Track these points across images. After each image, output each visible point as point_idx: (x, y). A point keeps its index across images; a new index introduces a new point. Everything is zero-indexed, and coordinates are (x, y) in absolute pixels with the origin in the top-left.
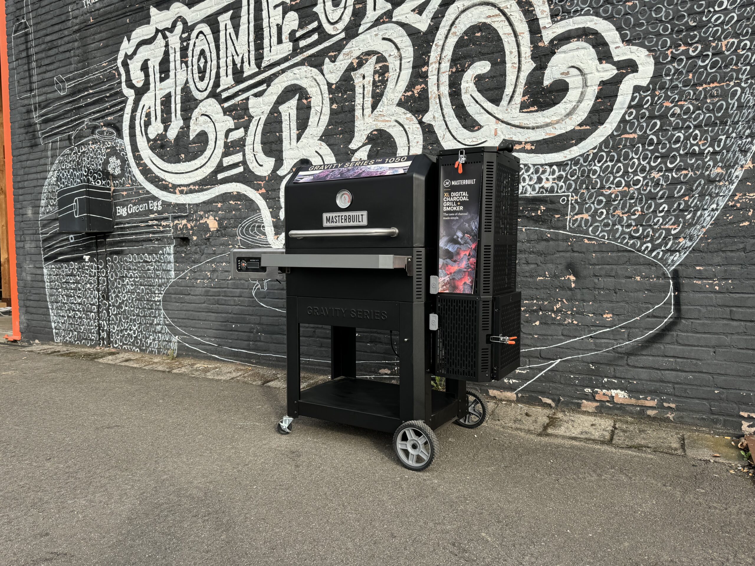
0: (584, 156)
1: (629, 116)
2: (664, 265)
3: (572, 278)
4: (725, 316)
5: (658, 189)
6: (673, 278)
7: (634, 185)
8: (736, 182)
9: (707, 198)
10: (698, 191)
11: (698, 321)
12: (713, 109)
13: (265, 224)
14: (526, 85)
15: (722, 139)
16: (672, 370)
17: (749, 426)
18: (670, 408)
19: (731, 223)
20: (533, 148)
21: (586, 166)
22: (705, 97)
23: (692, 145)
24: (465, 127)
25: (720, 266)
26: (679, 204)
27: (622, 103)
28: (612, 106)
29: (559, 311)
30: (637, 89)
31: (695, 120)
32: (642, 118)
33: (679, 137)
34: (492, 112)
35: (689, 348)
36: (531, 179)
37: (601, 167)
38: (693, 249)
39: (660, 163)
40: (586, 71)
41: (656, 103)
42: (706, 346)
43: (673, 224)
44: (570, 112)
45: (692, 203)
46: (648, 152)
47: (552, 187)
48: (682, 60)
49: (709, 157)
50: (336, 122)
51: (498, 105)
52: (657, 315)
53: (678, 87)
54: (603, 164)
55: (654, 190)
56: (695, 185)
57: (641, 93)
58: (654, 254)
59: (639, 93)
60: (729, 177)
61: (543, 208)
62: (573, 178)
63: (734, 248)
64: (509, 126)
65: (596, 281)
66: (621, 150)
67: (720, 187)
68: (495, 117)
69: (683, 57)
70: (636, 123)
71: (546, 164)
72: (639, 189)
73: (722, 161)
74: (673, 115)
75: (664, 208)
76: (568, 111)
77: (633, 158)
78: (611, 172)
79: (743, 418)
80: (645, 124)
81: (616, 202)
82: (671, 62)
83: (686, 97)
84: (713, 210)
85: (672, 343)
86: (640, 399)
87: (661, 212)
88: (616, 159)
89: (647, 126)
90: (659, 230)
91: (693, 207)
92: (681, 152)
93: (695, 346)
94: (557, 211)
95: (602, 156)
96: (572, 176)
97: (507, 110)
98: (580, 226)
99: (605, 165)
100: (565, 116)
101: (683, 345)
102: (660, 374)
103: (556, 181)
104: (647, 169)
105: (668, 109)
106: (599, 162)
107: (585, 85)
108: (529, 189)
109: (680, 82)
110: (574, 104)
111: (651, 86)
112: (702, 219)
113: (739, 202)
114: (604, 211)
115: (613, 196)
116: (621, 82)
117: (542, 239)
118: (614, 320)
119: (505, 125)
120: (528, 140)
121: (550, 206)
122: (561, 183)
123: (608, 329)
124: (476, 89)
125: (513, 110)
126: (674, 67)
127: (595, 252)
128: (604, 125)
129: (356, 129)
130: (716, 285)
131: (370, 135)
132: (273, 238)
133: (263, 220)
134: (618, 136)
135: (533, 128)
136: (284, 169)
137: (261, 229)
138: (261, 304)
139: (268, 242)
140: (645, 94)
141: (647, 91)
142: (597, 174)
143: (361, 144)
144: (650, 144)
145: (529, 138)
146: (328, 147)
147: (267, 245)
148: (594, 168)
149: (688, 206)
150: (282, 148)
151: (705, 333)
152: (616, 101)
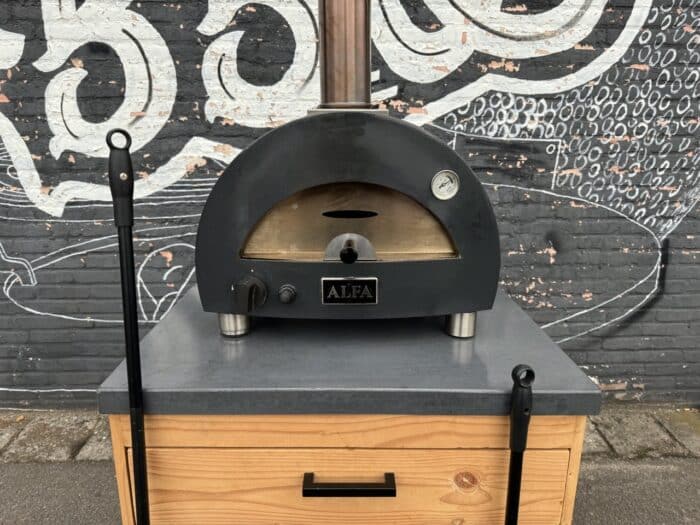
0: (581, 88)
1: (644, 40)
2: (656, 234)
3: (552, 251)
5: (663, 141)
6: (662, 250)
7: (638, 134)
11: (679, 296)
13: (16, 165)
16: (646, 349)
18: (639, 389)
20: (517, 69)
21: (583, 103)
24: (415, 21)
26: (682, 162)
27: (638, 20)
28: (625, 21)
29: (532, 292)
30: (658, 1)
32: (658, 44)
33: (694, 75)
34: (459, 4)
35: (666, 324)
36: (510, 116)
37: (601, 106)
38: (687, 216)
39: (669, 108)
41: (676, 26)
42: (683, 322)
43: (672, 186)
44: (571, 21)
45: (695, 161)
46: (658, 92)
47: (538, 130)
52: (640, 291)
54: (604, 103)
55: (659, 141)
57: (662, 8)
58: (647, 220)
59: (659, 8)
61: (524, 158)
62: (565, 119)
64: (484, 32)
65: (580, 255)
66: (628, 87)
68: (463, 13)
70: (650, 50)
71: (532, 96)
72: (641, 140)
74: (692, 45)
75: (666, 165)
76: (568, 20)
77: (640, 98)
78: (613, 115)
80: (659, 53)
81: (614, 156)
85: (651, 321)
86: (609, 383)
87: (661, 170)
88: (620, 97)
89: (662, 56)
90: (656, 192)
91: (696, 166)
92: (694, 96)
93: (671, 322)
94: (541, 164)
95: (605, 91)
96: (564, 116)
97: (482, 4)
98: (567, 184)
99: (607, 104)
100: (563, 27)
101: (661, 322)
102: (633, 355)
103: (543, 121)
104: (654, 114)
105: (689, 36)
106: (599, 99)
108: (507, 130)
110: (578, 10)
111: (674, 1)
114: (599, 166)
115: (611, 147)
117: (518, 200)
118: (593, 300)
119: (476, 28)
120: (510, 57)
121: (534, 156)
122: (550, 125)
123: (586, 311)
125: (492, 6)
127: (582, 218)
128: (612, 48)
131: (240, 12)
132: (39, 191)
133: (9, 158)
134: (627, 65)
135: (519, 39)
136: (50, 60)
137: (8, 173)
138: (28, 309)
139: (27, 199)
140: (665, 11)
141: (669, 6)
142: (596, 116)
143: (222, 28)
144: (662, 81)
145: (512, 53)
146: (150, 25)
147: (25, 204)
148: (593, 107)
149: (691, 164)
150: (40, 15)
151: (684, 308)
152: (630, 14)
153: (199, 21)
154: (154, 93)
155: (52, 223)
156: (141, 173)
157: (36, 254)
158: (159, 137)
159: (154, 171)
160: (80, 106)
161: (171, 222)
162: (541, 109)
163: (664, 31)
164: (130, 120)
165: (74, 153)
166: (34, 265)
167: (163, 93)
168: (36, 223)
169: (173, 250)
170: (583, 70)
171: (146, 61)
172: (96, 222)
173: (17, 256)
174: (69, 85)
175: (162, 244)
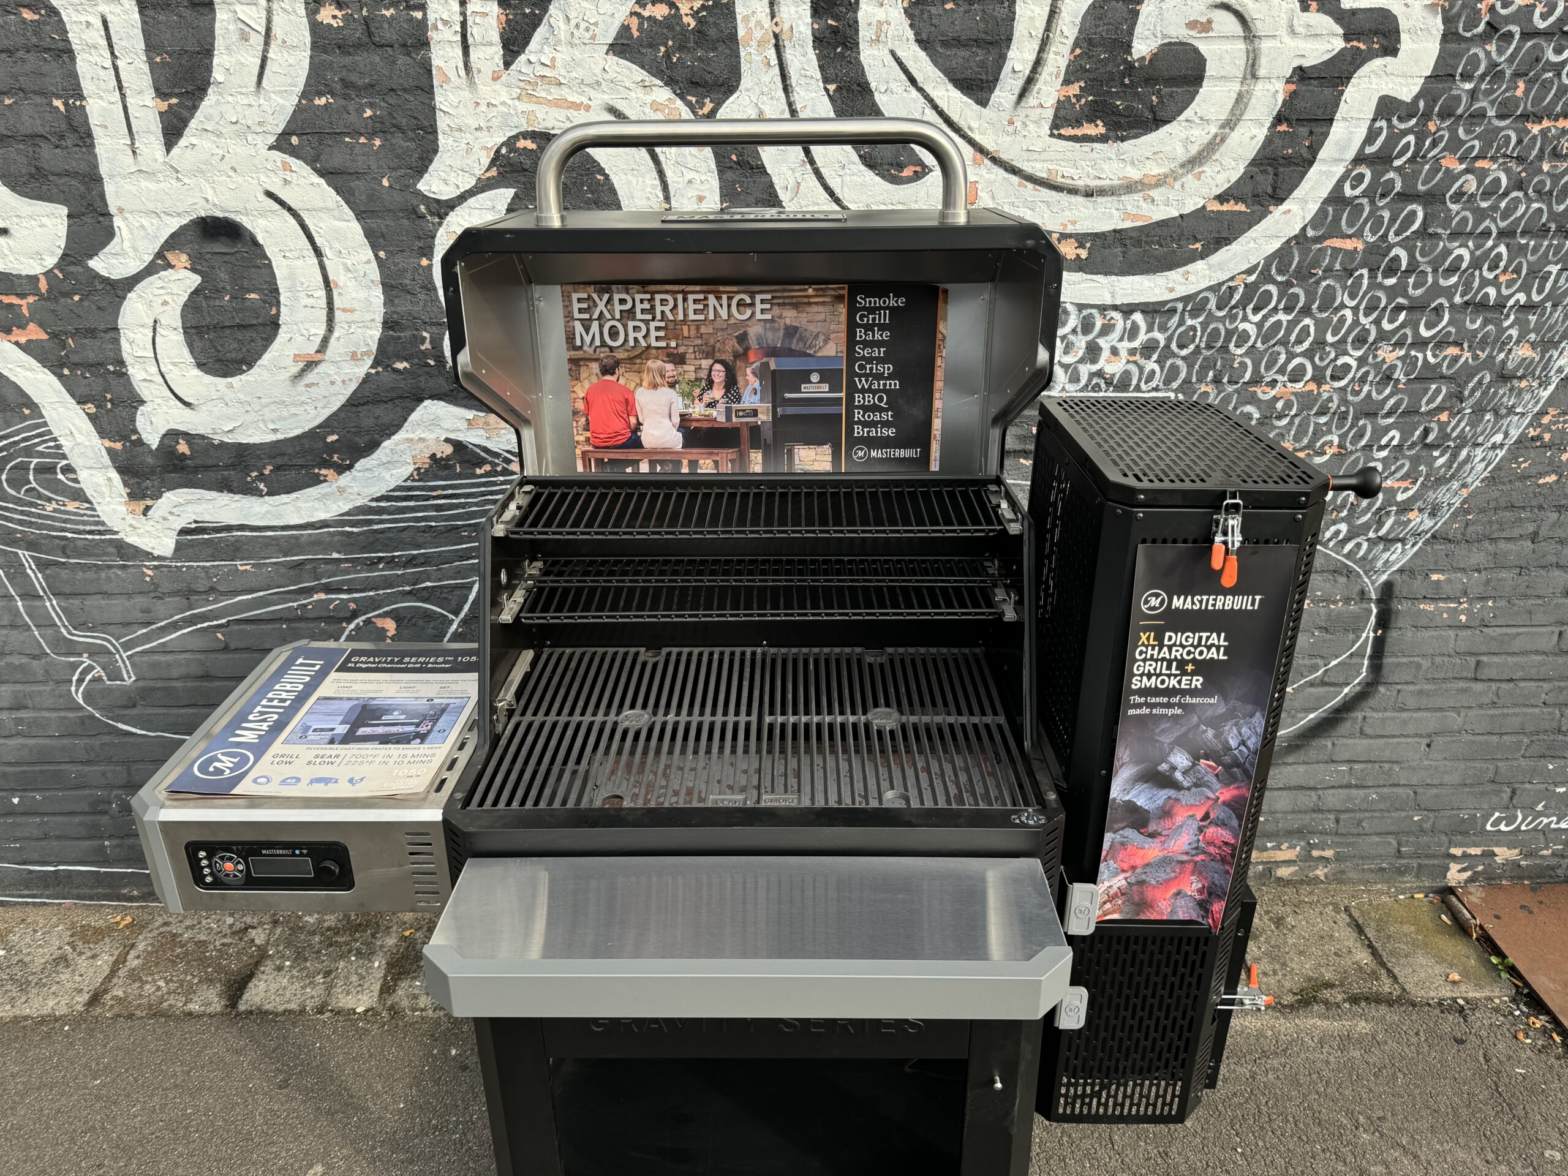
0: (1223, 292)
1: (1353, 187)
2: (1366, 573)
4: (1465, 674)
5: (1387, 391)
6: (1379, 602)
7: (1333, 378)
8: (1555, 381)
9: (1487, 417)
10: (1473, 400)
11: (1411, 688)
12: (1550, 192)
13: (74, 460)
14: (1076, 44)
15: (1550, 273)
16: (1340, 787)
17: (1459, 871)
18: (1322, 858)
19: (1524, 477)
20: (1084, 254)
21: (1222, 320)
22: (1540, 157)
23: (1485, 283)
25: (1479, 571)
26: (1426, 432)
27: (1345, 148)
28: (1314, 151)
30: (1387, 107)
31: (1503, 218)
32: (1383, 196)
33: (1460, 258)
34: (963, 124)
35: (1382, 741)
36: (1068, 348)
37: (1259, 325)
38: (1434, 536)
39: (1402, 326)
40: (1260, 28)
41: (1424, 157)
42: (1416, 735)
43: (1403, 478)
44: (1200, 153)
45: (1453, 429)
46: (1381, 294)
47: (1127, 374)
48: (1510, 35)
49: (1512, 317)
50: (346, 84)
51: (983, 103)
52: (1332, 680)
53: (1484, 116)
54: (1265, 318)
55: (1379, 393)
56: (1471, 385)
57: (1395, 121)
58: (1349, 546)
59: (1389, 121)
60: (1544, 369)
62: (1184, 352)
63: (1516, 532)
64: (1015, 179)
66: (1318, 283)
67: (1520, 391)
68: (971, 142)
69: (1515, 29)
70: (1367, 209)
71: (1115, 308)
72: (1343, 389)
73: (1537, 330)
74: (1458, 196)
75: (1393, 438)
76: (1194, 150)
77: (1343, 306)
78: (1284, 342)
79: (1454, 858)
80: (1386, 215)
81: (1285, 422)
82: (1485, 38)
83: (1498, 150)
84: (1494, 447)
85: (1352, 736)
86: (1266, 849)
87: (1381, 448)
88: (1301, 304)
89: (1393, 220)
91: (1454, 440)
92: (1457, 299)
93: (1394, 737)
95: (1268, 294)
96: (1181, 346)
97: (1011, 123)
99: (1272, 320)
100: (1182, 166)
101: (1371, 737)
102: (1315, 798)
103: (1137, 357)
104: (1371, 339)
105: (1451, 177)
106: (1256, 310)
107: (1252, 72)
108: (1061, 376)
109: (1492, 103)
110: (1214, 129)
111: (1422, 104)
112: (1468, 467)
113: (1550, 431)
115: (1279, 405)
116: (1349, 78)
119: (1001, 172)
120: (1070, 229)
122: (1151, 365)
124: (910, 34)
125: (1032, 127)
126: (1488, 54)
128: (1285, 206)
129: (442, 122)
130: (1462, 612)
131: (504, 151)
132: (123, 509)
133: (59, 447)
134: (1317, 240)
135: (1089, 194)
136: (123, 254)
137: (60, 476)
138: (120, 726)
139: (103, 523)
140: (1403, 126)
141: (1411, 116)
142: (1250, 344)
143: (469, 183)
144: (1390, 271)
145: (1074, 223)
146: (322, 181)
147: (100, 533)
148: (1243, 326)
149: (1444, 436)
150: (96, 166)
151: (1419, 709)
152: (1326, 135)
153: (421, 169)
154: (338, 315)
155: (156, 567)
156: (323, 472)
157: (127, 625)
158: (354, 403)
159: (350, 467)
160: (190, 345)
161: (391, 562)
162: (1133, 332)
163: (1399, 170)
164: (295, 369)
165: (186, 435)
166: (127, 646)
167: (356, 316)
168: (124, 567)
169: (395, 615)
170: (1222, 255)
171: (318, 252)
172: (243, 566)
173: (89, 630)
174: (165, 303)
175: (375, 604)
